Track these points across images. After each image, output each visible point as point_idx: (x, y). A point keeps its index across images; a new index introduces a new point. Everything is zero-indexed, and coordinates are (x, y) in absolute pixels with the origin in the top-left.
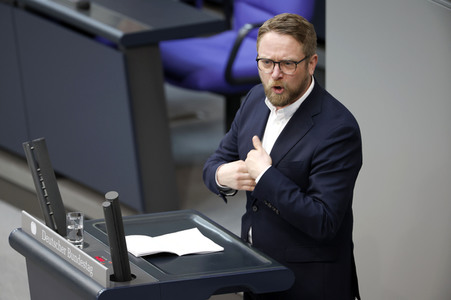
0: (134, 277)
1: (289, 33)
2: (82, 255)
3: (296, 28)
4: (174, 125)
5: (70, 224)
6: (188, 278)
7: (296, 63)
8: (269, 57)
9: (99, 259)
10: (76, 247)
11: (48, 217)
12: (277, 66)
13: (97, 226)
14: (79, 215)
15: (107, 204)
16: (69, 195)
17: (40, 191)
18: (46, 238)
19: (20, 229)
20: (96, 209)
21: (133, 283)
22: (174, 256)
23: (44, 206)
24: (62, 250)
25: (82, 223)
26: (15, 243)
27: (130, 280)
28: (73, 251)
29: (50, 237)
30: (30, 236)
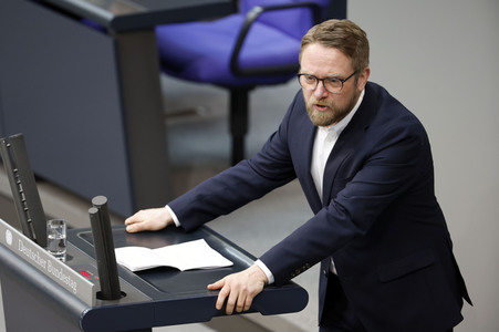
0: (124, 294)
1: (335, 46)
2: (65, 269)
3: (345, 40)
4: (170, 122)
5: (51, 233)
7: (343, 80)
8: (312, 73)
9: (84, 274)
10: (57, 259)
11: (26, 225)
12: (321, 83)
13: (82, 235)
14: (62, 223)
15: (94, 210)
16: (50, 201)
17: (17, 195)
18: (22, 249)
20: (81, 218)
21: (123, 302)
23: (22, 213)
24: (41, 263)
25: (64, 232)
27: (119, 298)
28: (54, 263)
29: (28, 247)
30: (6, 247)
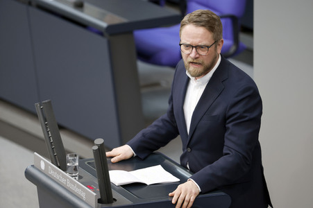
0: (115, 200)
1: (203, 26)
2: (77, 184)
3: (208, 22)
5: (69, 162)
6: (154, 201)
7: (208, 47)
8: (188, 43)
9: (90, 187)
10: (73, 179)
11: (53, 157)
13: (88, 163)
14: (76, 156)
15: (96, 148)
16: (68, 141)
17: (48, 139)
18: (51, 173)
19: (33, 166)
20: (88, 152)
21: (114, 204)
22: (144, 185)
23: (51, 149)
24: (63, 181)
25: (77, 161)
26: (29, 175)
27: (112, 202)
28: (71, 181)
29: (55, 171)
30: (40, 171)
